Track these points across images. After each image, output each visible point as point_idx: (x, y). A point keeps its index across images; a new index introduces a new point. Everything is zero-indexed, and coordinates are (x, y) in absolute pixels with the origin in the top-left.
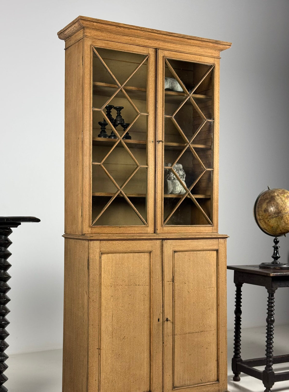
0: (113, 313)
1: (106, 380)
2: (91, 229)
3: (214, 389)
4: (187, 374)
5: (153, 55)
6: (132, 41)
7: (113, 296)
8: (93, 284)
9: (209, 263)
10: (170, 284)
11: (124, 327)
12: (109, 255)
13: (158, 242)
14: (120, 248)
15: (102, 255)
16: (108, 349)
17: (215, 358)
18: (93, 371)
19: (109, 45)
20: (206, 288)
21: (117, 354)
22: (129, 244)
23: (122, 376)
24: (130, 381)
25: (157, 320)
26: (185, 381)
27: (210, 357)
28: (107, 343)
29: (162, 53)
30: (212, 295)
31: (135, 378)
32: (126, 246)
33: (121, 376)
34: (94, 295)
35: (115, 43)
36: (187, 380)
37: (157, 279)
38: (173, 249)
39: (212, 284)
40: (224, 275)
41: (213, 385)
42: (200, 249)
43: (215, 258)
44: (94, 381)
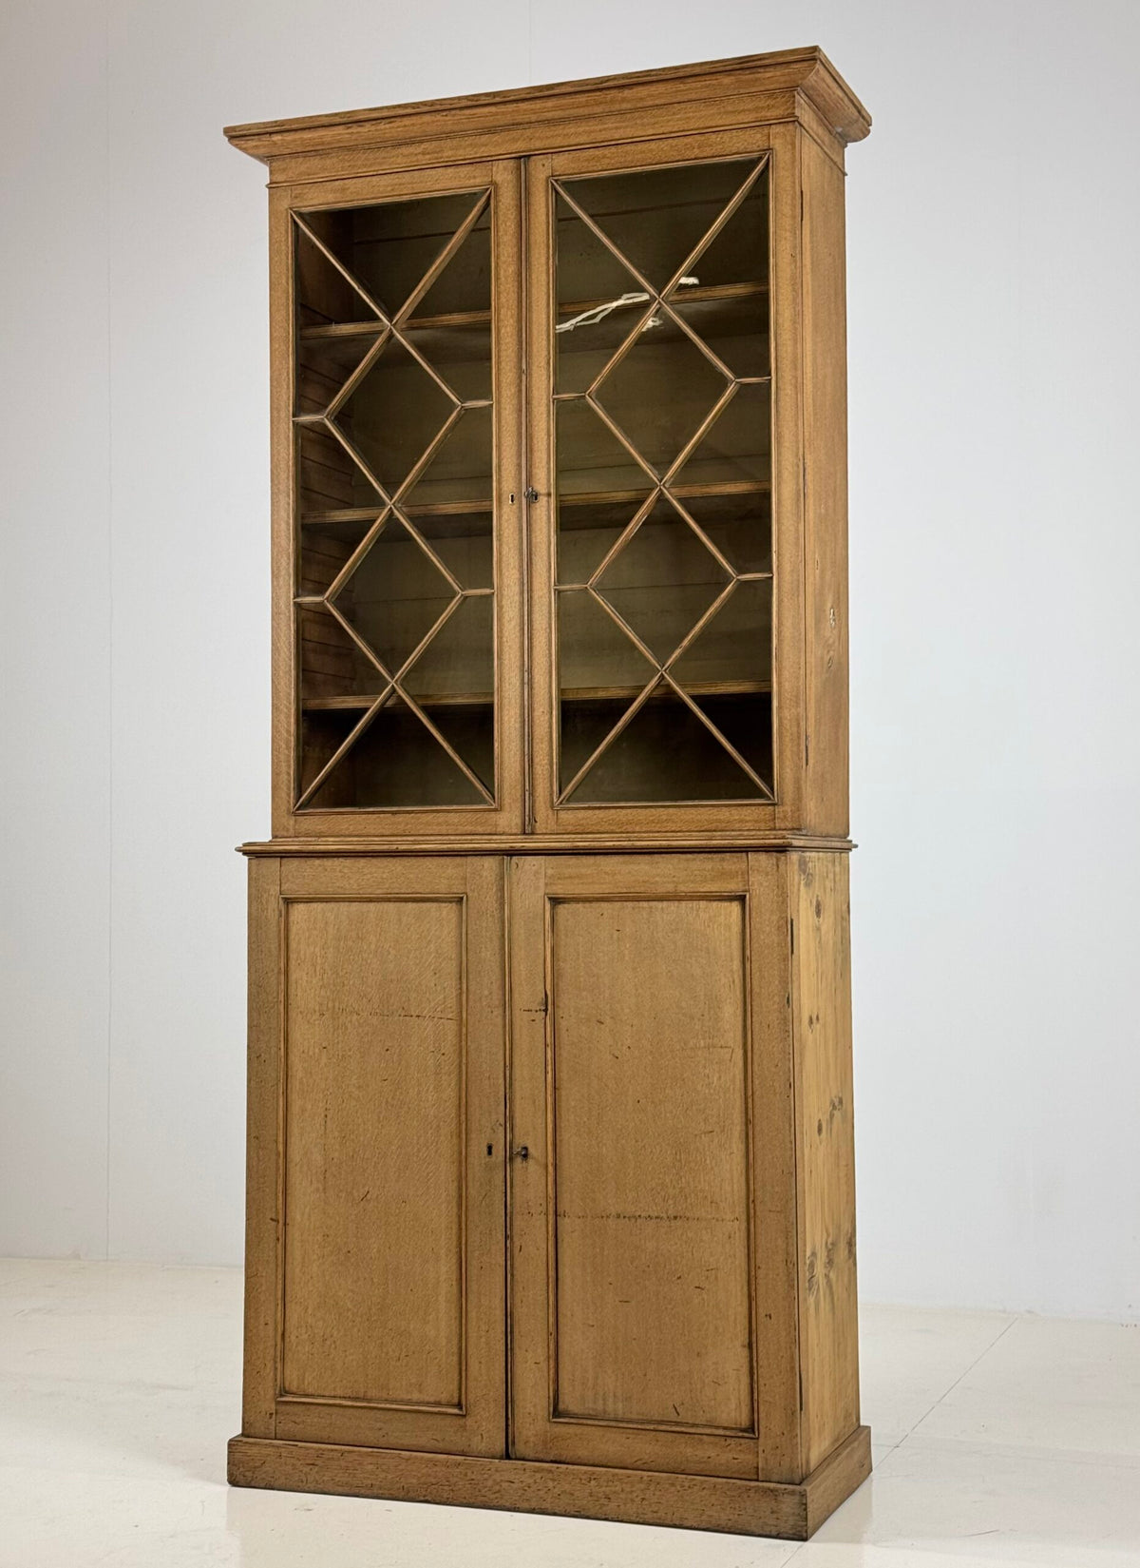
0: (328, 1106)
1: (304, 1331)
2: (296, 821)
3: (736, 1461)
4: (613, 1372)
5: (511, 185)
6: (428, 157)
7: (329, 1047)
8: (257, 1000)
9: (707, 949)
10: (533, 1021)
11: (367, 1159)
12: (314, 905)
13: (490, 863)
14: (350, 884)
15: (290, 906)
16: (312, 1227)
17: (743, 1338)
18: (260, 1293)
19: (348, 192)
20: (692, 1048)
21: (340, 1249)
22: (379, 868)
23: (359, 1331)
24: (385, 1350)
25: (485, 1150)
26: (604, 1400)
27: (716, 1328)
28: (306, 1207)
29: (541, 167)
30: (720, 1077)
31: (403, 1346)
32: (369, 876)
33: (353, 1326)
34: (262, 1038)
35: (369, 179)
36: (615, 1396)
37: (483, 999)
38: (547, 891)
39: (723, 1036)
40: (776, 999)
41: (729, 1441)
42: (661, 890)
43: (736, 928)
44: (261, 1327)
